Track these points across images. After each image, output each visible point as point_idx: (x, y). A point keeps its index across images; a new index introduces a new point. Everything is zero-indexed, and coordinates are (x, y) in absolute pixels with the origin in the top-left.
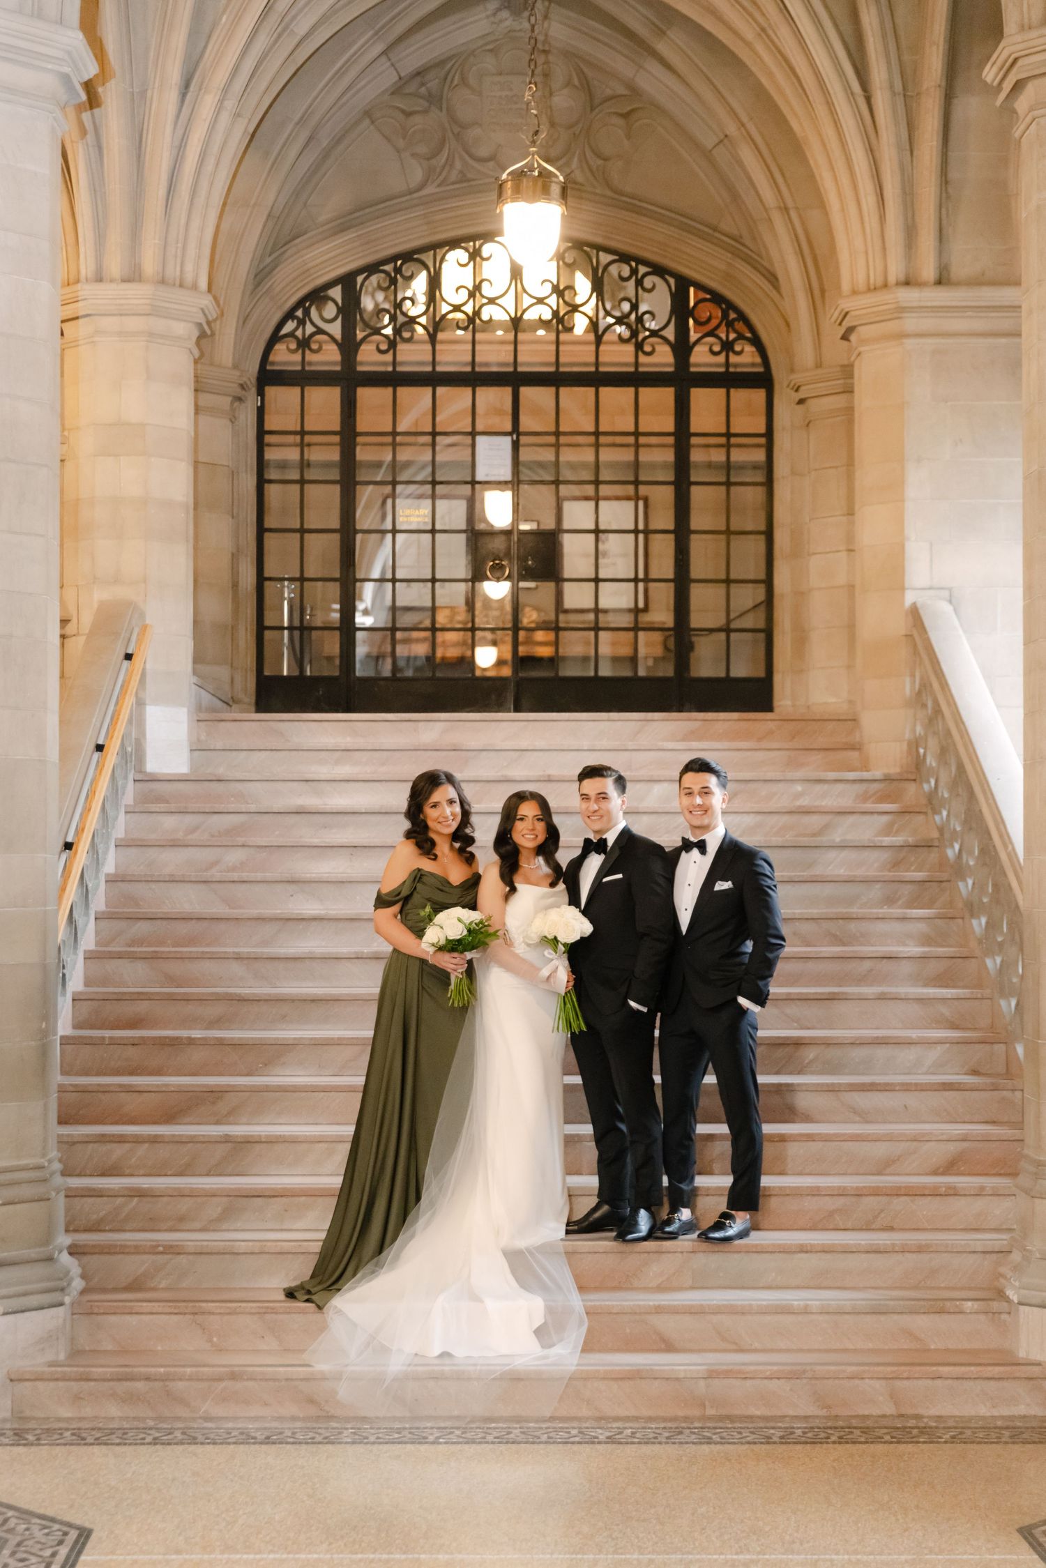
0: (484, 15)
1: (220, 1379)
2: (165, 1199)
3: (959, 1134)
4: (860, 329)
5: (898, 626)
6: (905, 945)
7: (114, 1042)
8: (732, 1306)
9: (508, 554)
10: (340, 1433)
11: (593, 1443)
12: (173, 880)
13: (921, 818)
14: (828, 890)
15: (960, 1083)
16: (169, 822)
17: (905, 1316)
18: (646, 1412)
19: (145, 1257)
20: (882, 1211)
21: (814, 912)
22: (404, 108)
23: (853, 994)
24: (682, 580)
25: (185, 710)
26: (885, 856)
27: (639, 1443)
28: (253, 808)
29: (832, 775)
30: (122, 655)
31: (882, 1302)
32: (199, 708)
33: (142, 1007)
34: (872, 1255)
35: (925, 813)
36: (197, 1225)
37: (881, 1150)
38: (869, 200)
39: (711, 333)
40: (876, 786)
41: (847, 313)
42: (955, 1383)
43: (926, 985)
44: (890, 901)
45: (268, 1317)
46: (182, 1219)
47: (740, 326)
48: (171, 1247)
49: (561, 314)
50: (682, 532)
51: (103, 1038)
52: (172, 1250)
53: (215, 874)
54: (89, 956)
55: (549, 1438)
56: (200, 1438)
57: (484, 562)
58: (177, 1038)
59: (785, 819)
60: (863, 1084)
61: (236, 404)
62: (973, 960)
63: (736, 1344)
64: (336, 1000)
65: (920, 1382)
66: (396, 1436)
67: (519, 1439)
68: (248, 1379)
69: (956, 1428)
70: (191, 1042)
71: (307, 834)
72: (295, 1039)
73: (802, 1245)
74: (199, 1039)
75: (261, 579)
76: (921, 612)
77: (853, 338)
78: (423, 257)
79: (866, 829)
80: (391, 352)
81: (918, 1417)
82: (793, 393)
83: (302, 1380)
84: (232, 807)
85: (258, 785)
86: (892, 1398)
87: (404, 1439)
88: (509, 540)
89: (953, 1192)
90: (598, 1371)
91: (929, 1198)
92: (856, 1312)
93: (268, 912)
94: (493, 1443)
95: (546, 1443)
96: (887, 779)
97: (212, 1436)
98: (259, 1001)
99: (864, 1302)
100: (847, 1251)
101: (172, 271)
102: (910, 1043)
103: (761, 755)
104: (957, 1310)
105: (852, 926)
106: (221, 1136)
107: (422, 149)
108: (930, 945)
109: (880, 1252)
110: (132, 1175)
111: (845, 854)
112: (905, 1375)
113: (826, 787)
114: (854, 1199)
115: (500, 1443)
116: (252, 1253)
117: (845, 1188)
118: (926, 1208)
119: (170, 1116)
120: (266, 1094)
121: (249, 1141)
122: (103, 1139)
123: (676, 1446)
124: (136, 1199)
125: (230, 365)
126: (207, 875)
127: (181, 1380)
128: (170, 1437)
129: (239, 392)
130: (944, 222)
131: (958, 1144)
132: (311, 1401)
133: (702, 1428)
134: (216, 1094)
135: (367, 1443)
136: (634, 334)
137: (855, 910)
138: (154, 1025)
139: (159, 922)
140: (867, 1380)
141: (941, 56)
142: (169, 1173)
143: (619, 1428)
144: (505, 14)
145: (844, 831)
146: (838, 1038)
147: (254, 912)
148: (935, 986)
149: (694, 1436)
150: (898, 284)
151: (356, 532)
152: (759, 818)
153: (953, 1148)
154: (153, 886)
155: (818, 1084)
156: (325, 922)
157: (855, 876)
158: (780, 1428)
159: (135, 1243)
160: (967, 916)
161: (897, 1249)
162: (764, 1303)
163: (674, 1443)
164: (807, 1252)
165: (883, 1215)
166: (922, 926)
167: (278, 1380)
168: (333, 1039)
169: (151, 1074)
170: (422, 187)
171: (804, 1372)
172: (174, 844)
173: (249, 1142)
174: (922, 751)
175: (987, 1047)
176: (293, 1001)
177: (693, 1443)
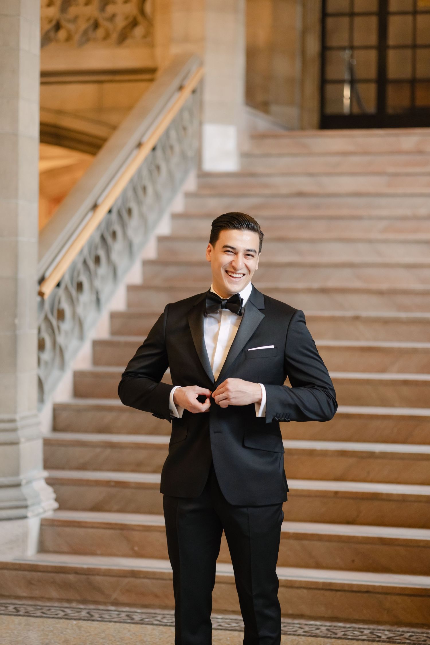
1: (125, 576)
2: (128, 450)
19: (103, 489)
25: (233, 129)
30: (176, 88)
32: (254, 129)
52: (122, 485)
56: (96, 616)
75: (323, 48)
95: (339, 638)
97: (105, 616)
115: (306, 636)
128: (76, 614)
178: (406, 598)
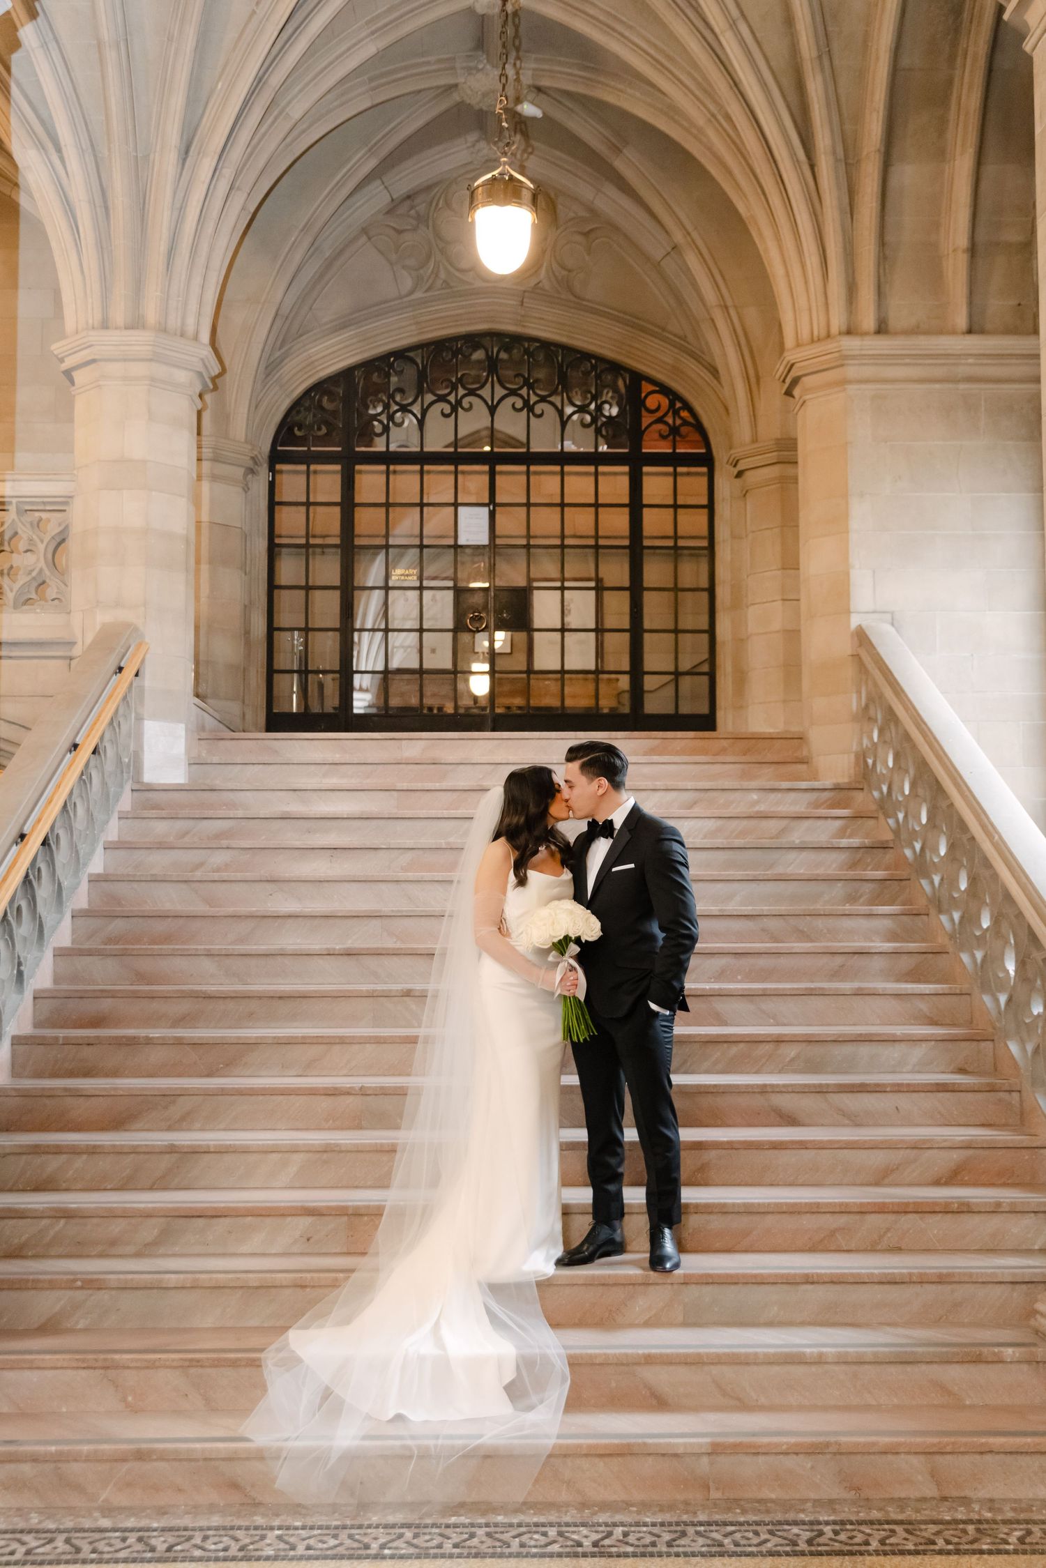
0: (464, 146)
1: (124, 1460)
2: (95, 1221)
3: (963, 1141)
4: (804, 379)
5: (844, 647)
6: (873, 941)
7: (67, 1042)
8: (734, 1354)
9: (485, 607)
10: (263, 1537)
11: (576, 1555)
12: (155, 880)
13: (871, 822)
14: (792, 887)
15: (954, 1084)
16: (161, 828)
17: (935, 1366)
18: (638, 1496)
19: (61, 1293)
20: (888, 1230)
21: (782, 908)
22: (395, 225)
23: (830, 989)
24: (636, 631)
25: (182, 726)
26: (842, 857)
27: (635, 1555)
28: (240, 813)
29: (785, 785)
30: (114, 667)
31: (908, 1349)
32: (202, 728)
33: (106, 1005)
34: (887, 1287)
35: (876, 818)
36: (130, 1249)
37: (878, 1158)
38: (813, 260)
39: (660, 420)
40: (826, 795)
41: (792, 365)
42: (1009, 1459)
43: (898, 981)
44: (852, 898)
45: (192, 1371)
46: (113, 1243)
47: (684, 414)
48: (91, 1281)
49: (532, 403)
50: (636, 589)
51: (57, 1038)
52: (92, 1284)
53: (198, 875)
54: (60, 953)
55: (522, 1545)
56: (86, 1549)
57: (465, 615)
58: (135, 1038)
59: (745, 823)
60: (853, 1085)
61: (250, 476)
62: (944, 955)
63: (739, 1399)
64: (304, 997)
65: (967, 1457)
66: (332, 1542)
67: (484, 1548)
68: (156, 1460)
69: (1018, 1522)
70: (149, 1041)
71: (292, 837)
72: (257, 1038)
73: (807, 1275)
74: (158, 1038)
75: (271, 629)
76: (868, 633)
77: (796, 392)
78: (411, 354)
79: (823, 832)
80: (385, 436)
81: (965, 1501)
82: (732, 469)
83: (223, 1459)
84: (221, 813)
85: (248, 793)
86: (933, 1477)
87: (341, 1550)
88: (487, 596)
89: (965, 1209)
90: (580, 1446)
91: (940, 1215)
92: (877, 1362)
93: (243, 909)
94: (451, 1556)
95: (518, 1555)
96: (837, 788)
97: (101, 1546)
98: (225, 998)
99: (886, 1350)
100: (858, 1281)
101: (173, 322)
102: (894, 1040)
103: (717, 768)
104: (995, 1359)
105: (820, 923)
106: (166, 1146)
107: (411, 262)
108: (894, 942)
109: (896, 1283)
110: (67, 1190)
111: (804, 855)
112: (949, 1449)
113: (779, 795)
114: (858, 1217)
115: (460, 1556)
116: (183, 1288)
117: (847, 1204)
118: (936, 1226)
119: (117, 1123)
120: (220, 1098)
121: (196, 1152)
122: (36, 1150)
123: (681, 1560)
124: (62, 1221)
125: (243, 440)
126: (188, 876)
127: (76, 1460)
128: (48, 1548)
129: (250, 464)
130: (882, 280)
131: (961, 1151)
132: (235, 1486)
133: (709, 1524)
134: (170, 1097)
135: (292, 1559)
136: (594, 420)
137: (819, 907)
138: (118, 1023)
139: (135, 920)
140: (903, 1456)
141: (880, 123)
142: (109, 1187)
143: (607, 1525)
144: (483, 144)
145: (802, 832)
146: (819, 1035)
147: (231, 910)
148: (906, 982)
149: (701, 1541)
150: (840, 334)
151: (354, 588)
152: (720, 822)
153: (956, 1156)
154: (135, 885)
155: (805, 1085)
156: (300, 919)
157: (818, 875)
158: (804, 1523)
159: (48, 1277)
160: (933, 912)
161: (914, 1279)
162: (772, 1350)
163: (677, 1555)
164: (812, 1283)
165: (889, 1235)
166: (887, 923)
167: (196, 1460)
168: (297, 1037)
169: (107, 1075)
170: (411, 293)
171: (828, 1445)
172: (161, 846)
173: (193, 1153)
174: (870, 761)
175: (975, 1043)
176: (260, 998)
177: (703, 1555)
178: (597, 1460)
